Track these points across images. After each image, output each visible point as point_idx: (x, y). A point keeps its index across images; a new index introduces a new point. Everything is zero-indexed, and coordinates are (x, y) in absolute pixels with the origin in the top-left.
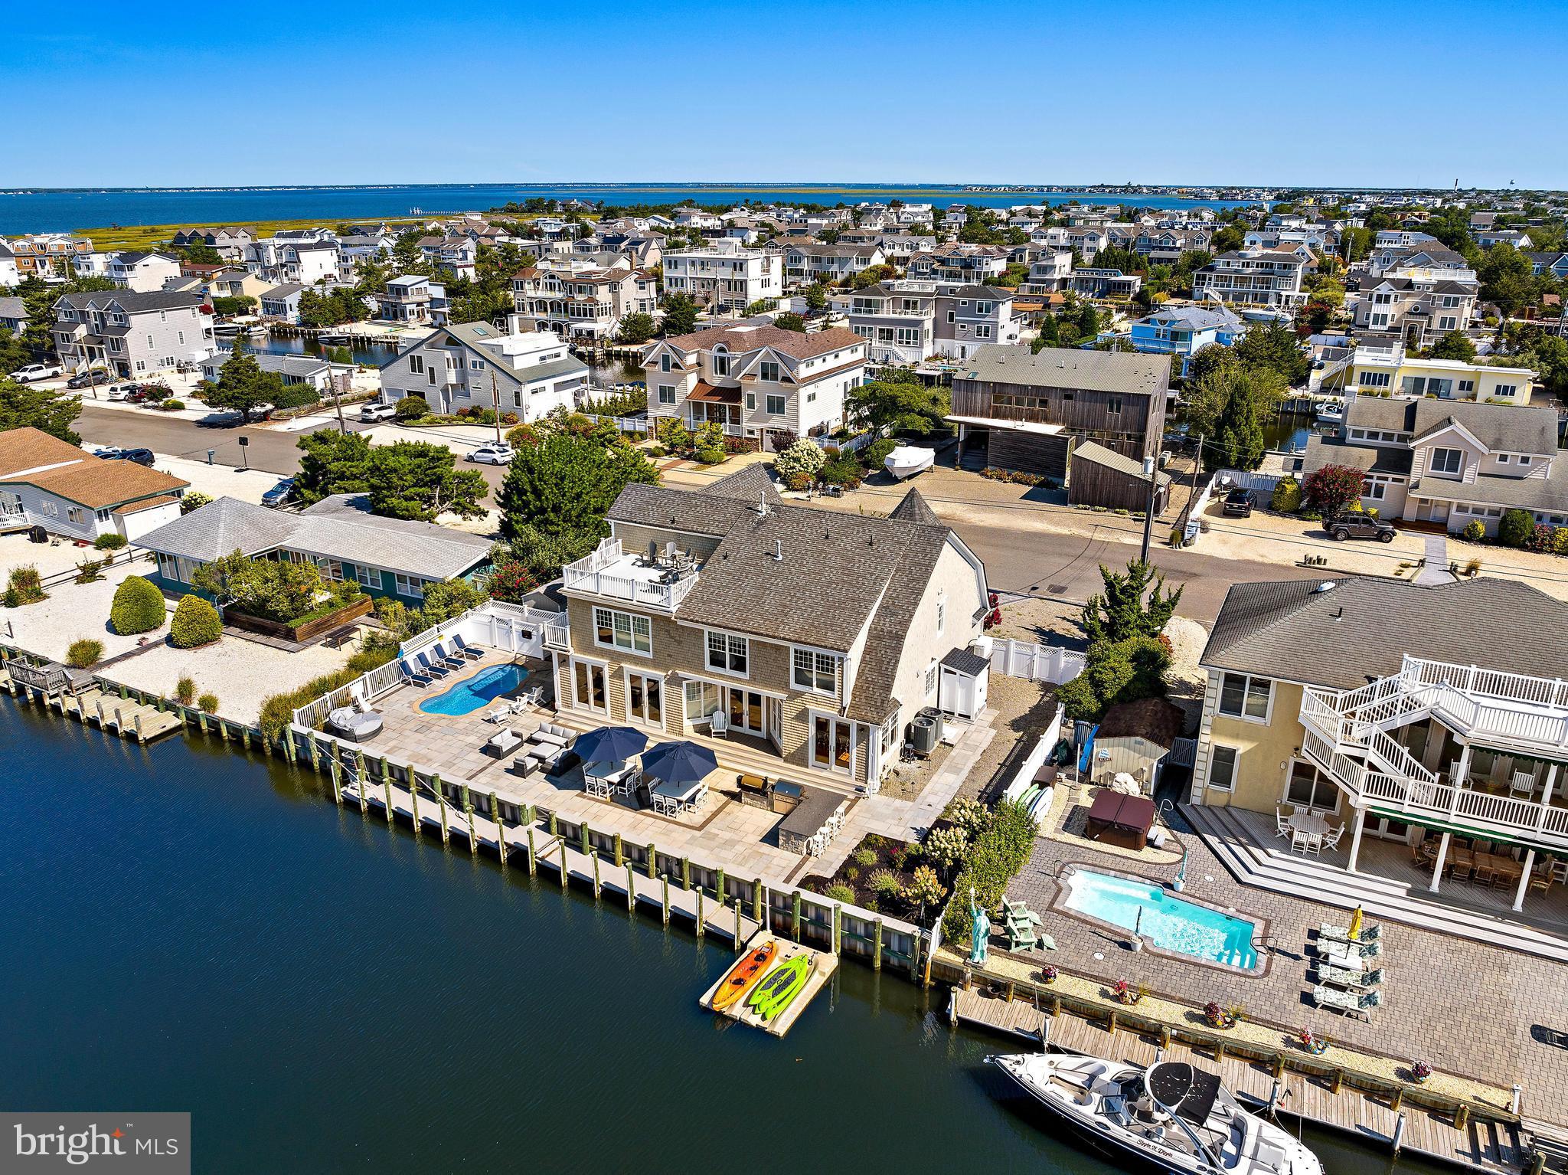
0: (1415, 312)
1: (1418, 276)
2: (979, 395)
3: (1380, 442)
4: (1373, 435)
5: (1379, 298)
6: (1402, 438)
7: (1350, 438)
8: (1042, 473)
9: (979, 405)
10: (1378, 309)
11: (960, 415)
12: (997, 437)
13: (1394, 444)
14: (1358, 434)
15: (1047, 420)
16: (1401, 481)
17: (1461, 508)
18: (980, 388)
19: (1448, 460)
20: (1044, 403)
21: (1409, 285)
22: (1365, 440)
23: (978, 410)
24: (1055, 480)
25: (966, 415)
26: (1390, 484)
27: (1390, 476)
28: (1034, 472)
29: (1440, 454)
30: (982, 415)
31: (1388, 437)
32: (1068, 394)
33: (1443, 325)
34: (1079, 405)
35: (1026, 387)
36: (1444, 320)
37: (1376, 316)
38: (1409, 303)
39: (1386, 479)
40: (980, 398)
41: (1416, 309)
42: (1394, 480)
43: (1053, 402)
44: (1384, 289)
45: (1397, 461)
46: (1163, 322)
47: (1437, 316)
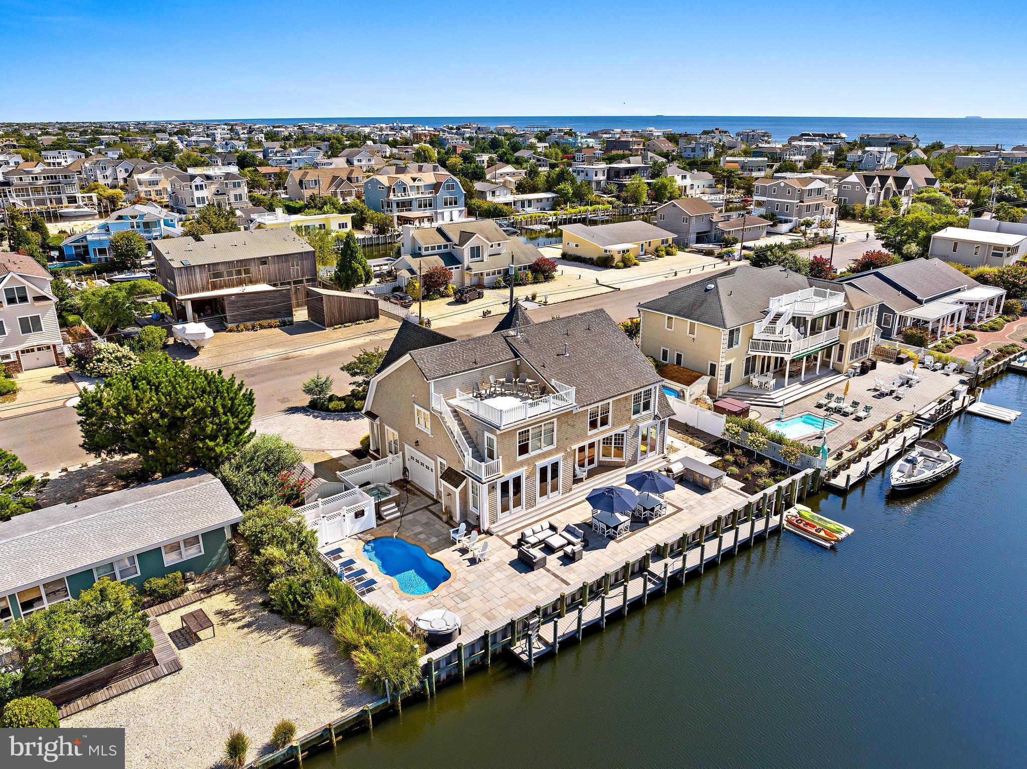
0: (218, 193)
1: (210, 171)
2: (198, 276)
3: (436, 251)
4: (433, 248)
5: (196, 186)
6: (446, 247)
7: (424, 253)
8: (275, 317)
9: (199, 283)
10: (198, 194)
11: (186, 293)
12: (233, 302)
13: (443, 250)
14: (427, 249)
15: (251, 282)
16: (458, 268)
17: (488, 274)
18: (197, 270)
19: (476, 252)
20: (247, 272)
21: (208, 177)
22: (430, 252)
23: (200, 286)
24: (290, 319)
25: (191, 293)
26: (455, 272)
27: (454, 267)
28: (270, 318)
29: (472, 249)
30: (203, 290)
31: (439, 247)
32: (263, 261)
33: (236, 199)
34: (272, 267)
35: (232, 262)
36: (236, 196)
37: (198, 199)
38: (213, 188)
39: (452, 268)
40: (199, 278)
41: (218, 191)
42: (456, 268)
43: (253, 269)
44: (198, 181)
45: (451, 259)
46: (134, 217)
47: (232, 194)
